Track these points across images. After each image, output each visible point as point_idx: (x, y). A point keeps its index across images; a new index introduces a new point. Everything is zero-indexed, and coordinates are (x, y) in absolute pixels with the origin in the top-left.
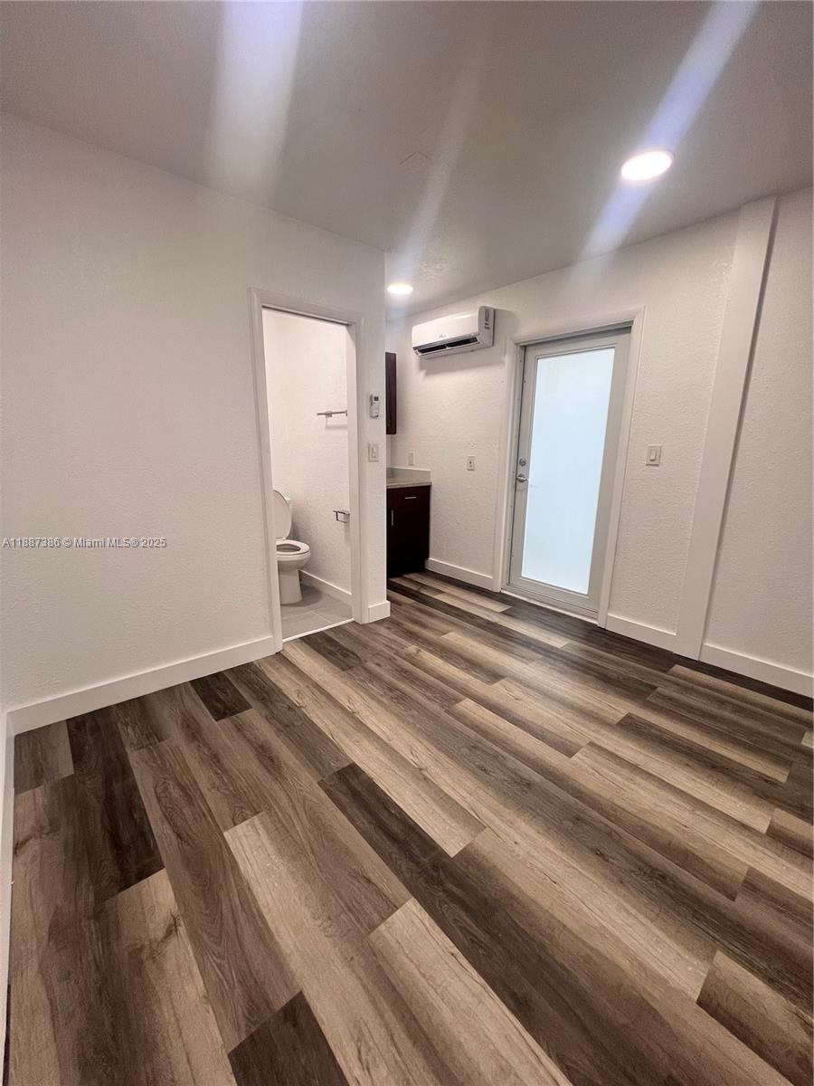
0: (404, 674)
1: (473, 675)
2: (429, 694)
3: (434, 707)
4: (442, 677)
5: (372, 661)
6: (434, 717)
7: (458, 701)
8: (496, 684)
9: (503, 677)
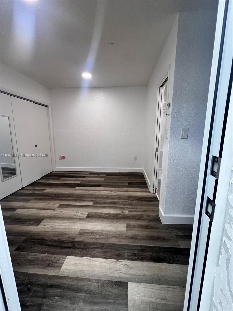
0: (116, 203)
1: (96, 213)
2: (102, 202)
3: (98, 200)
4: (104, 207)
5: (128, 202)
6: (95, 198)
7: (94, 204)
8: (87, 214)
9: (86, 218)
